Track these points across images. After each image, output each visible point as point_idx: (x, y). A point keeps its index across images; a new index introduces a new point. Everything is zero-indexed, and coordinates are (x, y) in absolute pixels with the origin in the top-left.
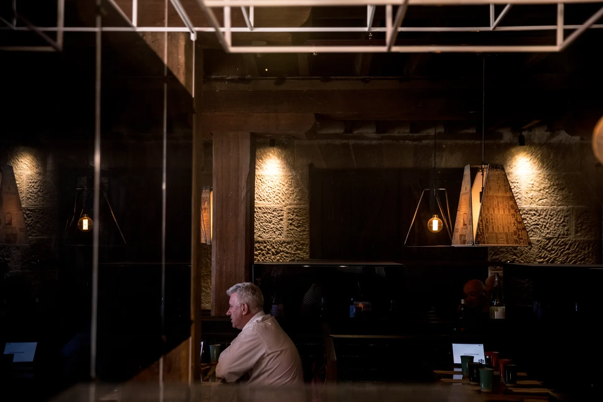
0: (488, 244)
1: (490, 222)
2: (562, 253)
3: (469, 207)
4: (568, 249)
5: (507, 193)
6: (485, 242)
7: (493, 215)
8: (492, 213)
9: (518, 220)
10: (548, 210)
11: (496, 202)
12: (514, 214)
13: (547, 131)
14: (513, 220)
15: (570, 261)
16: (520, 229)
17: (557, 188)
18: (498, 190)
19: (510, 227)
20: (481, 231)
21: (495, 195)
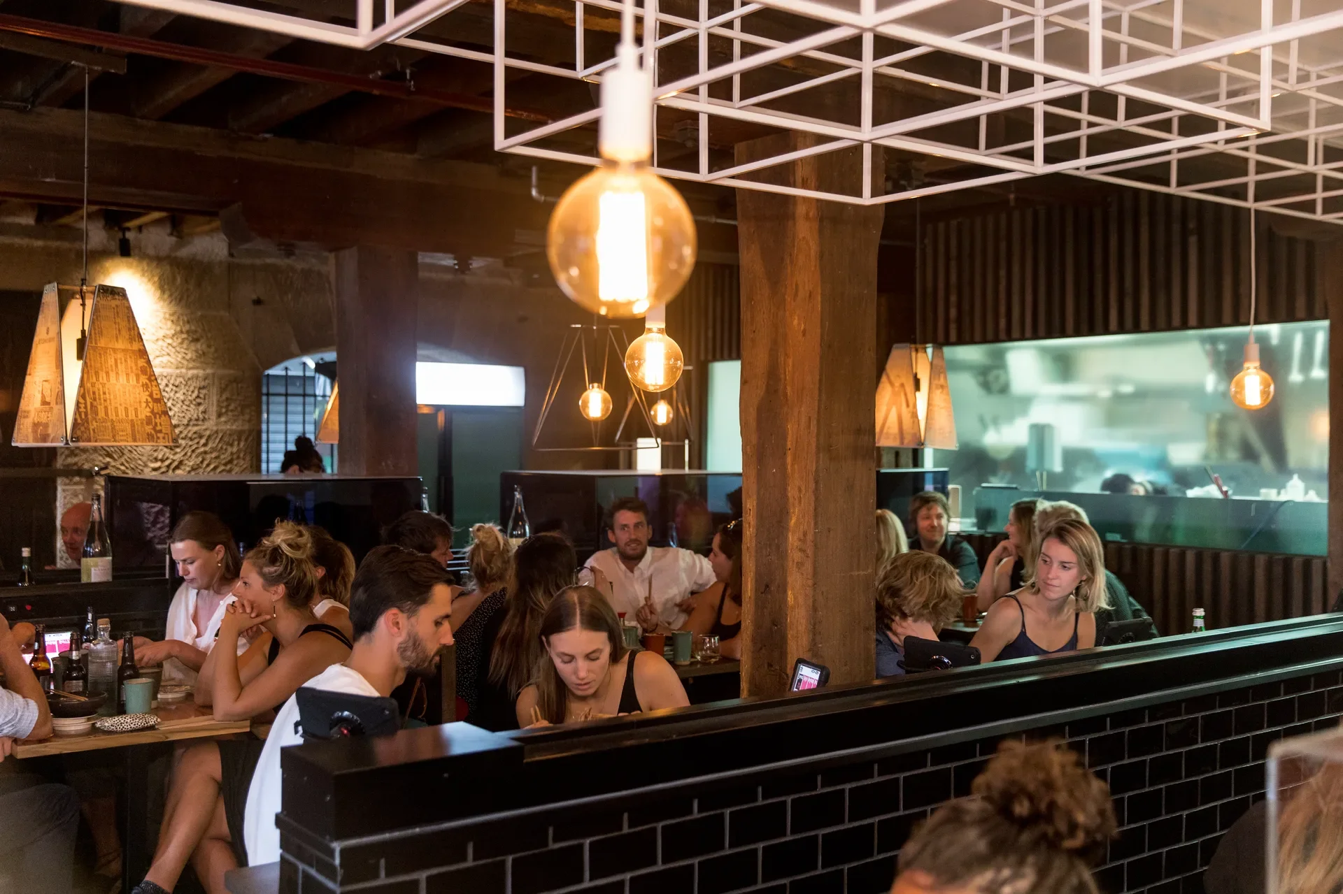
0: (96, 441)
1: (100, 399)
2: (193, 451)
3: (57, 368)
4: (205, 445)
5: (134, 343)
6: (90, 438)
7: (106, 386)
8: (105, 381)
9: (155, 396)
10: (171, 376)
11: (113, 360)
12: (147, 384)
13: (171, 234)
14: (145, 396)
15: (208, 465)
16: (158, 413)
17: (187, 339)
18: (117, 337)
19: (139, 409)
20: (83, 417)
21: (110, 346)
